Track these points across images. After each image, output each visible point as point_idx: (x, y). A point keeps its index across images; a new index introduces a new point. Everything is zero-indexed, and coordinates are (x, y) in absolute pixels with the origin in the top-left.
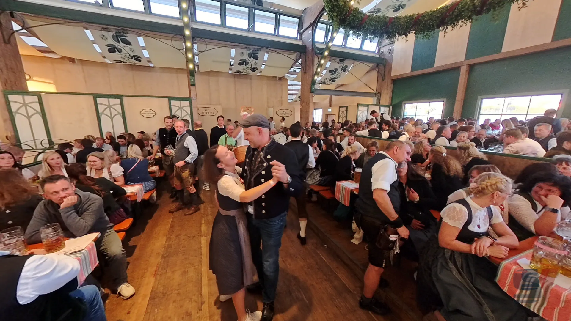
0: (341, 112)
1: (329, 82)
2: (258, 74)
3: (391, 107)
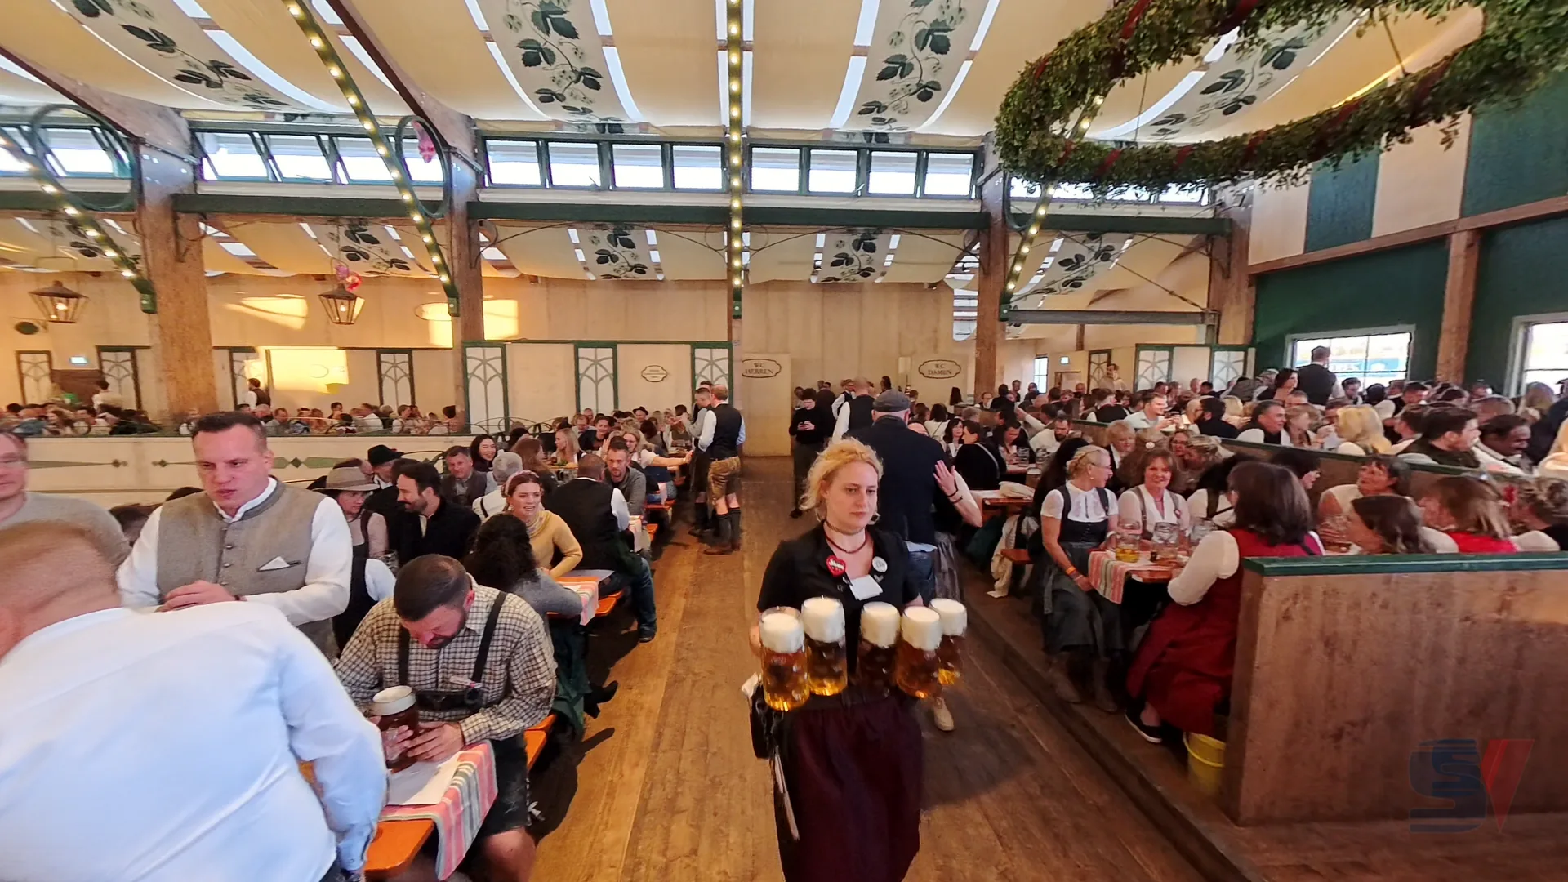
0: (1093, 367)
1: (1062, 288)
2: (878, 280)
3: (1252, 351)
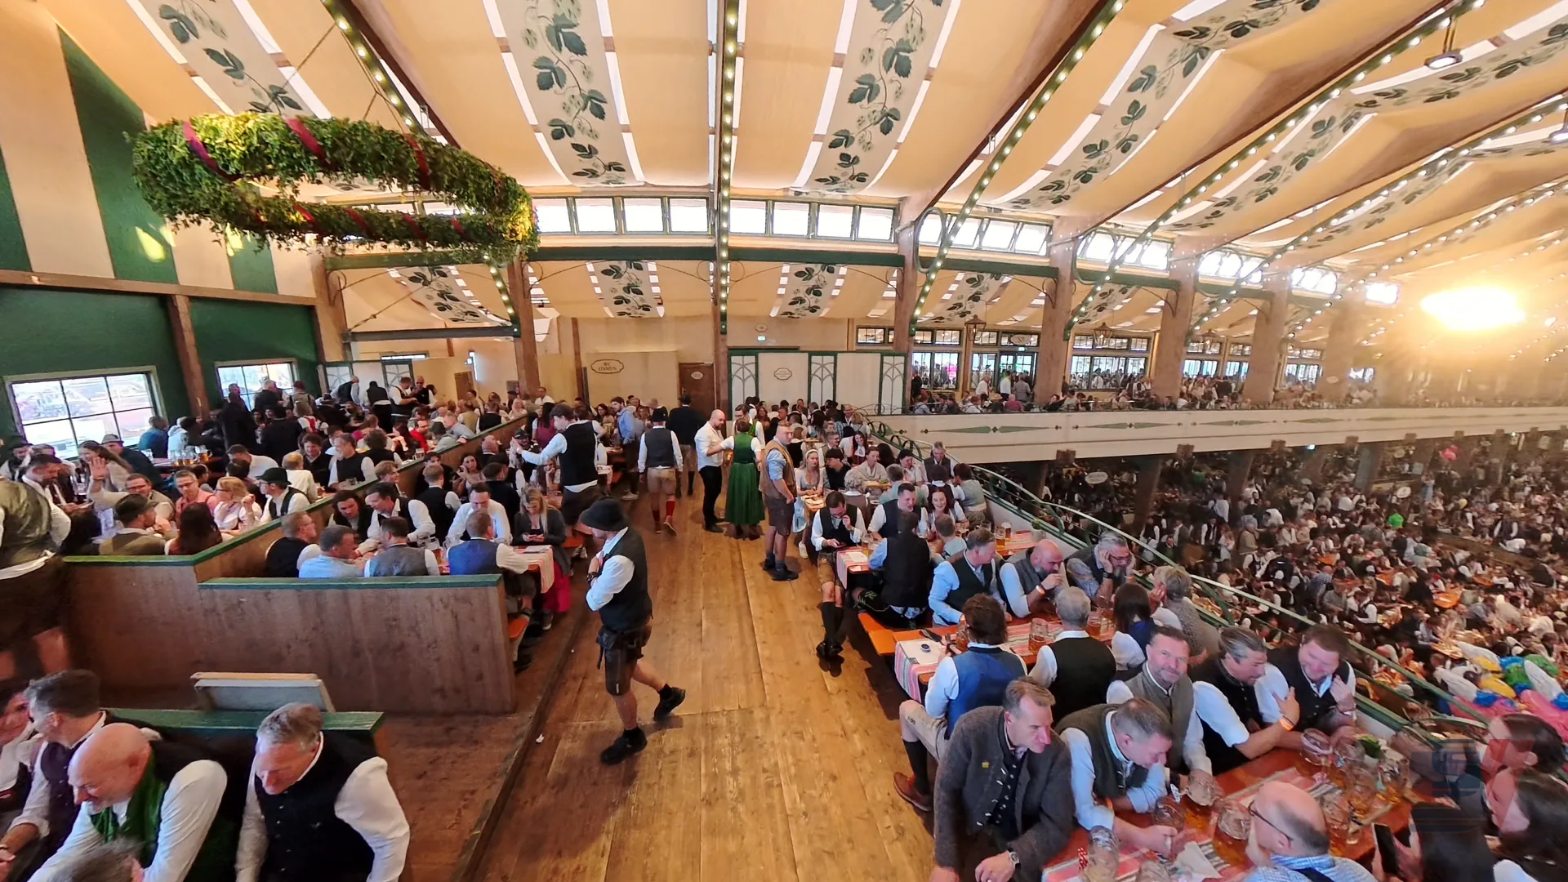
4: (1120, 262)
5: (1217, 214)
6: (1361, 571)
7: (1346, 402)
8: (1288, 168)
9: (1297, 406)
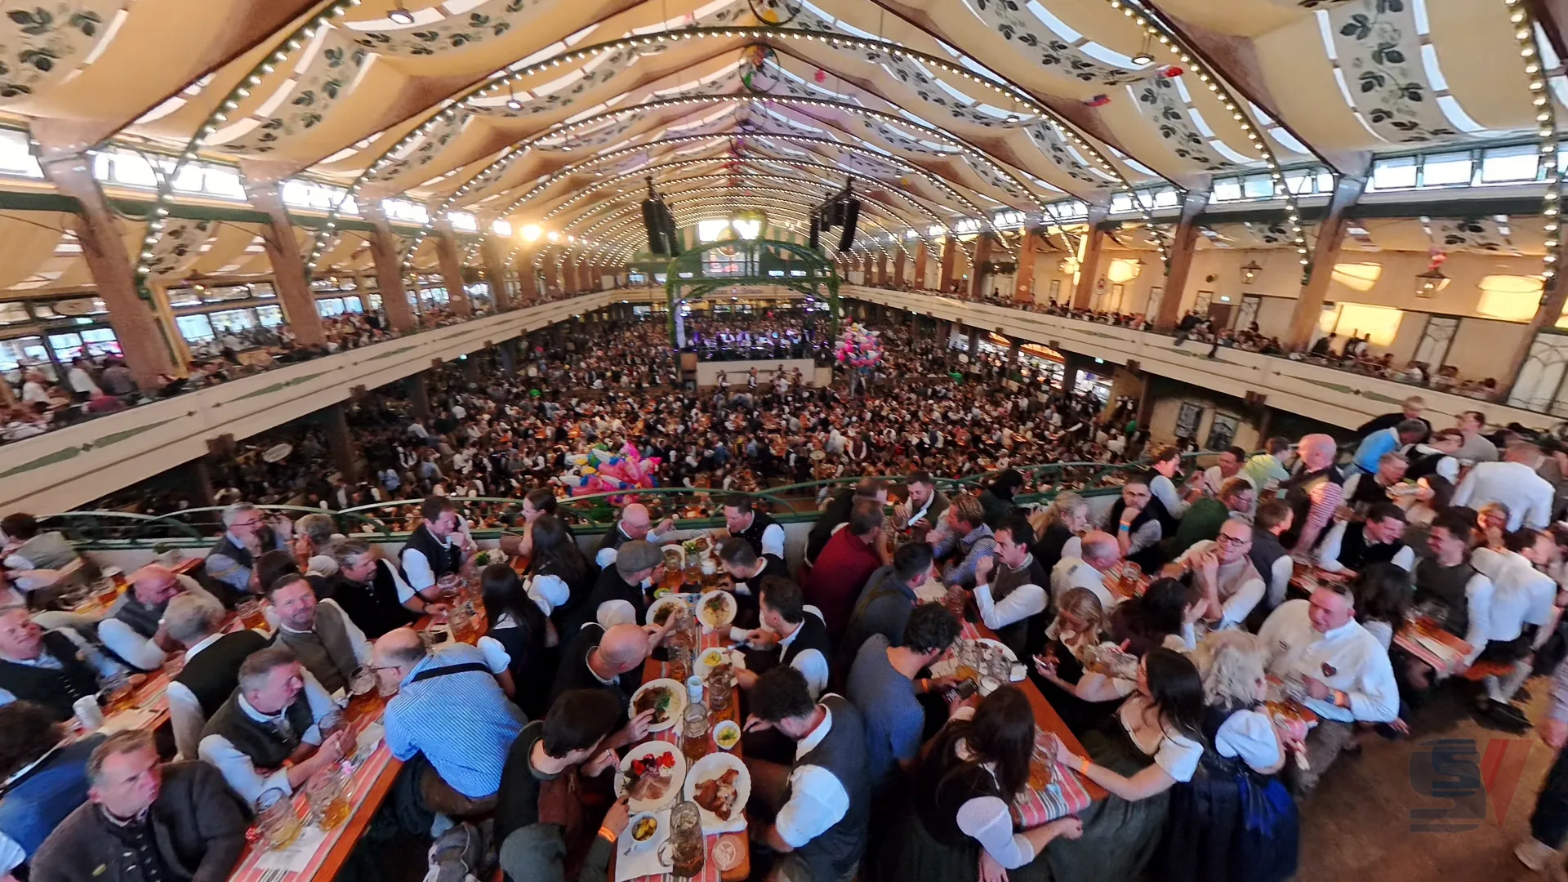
4: (337, 210)
5: (395, 171)
6: (525, 435)
7: (472, 314)
8: (436, 144)
9: (439, 326)
